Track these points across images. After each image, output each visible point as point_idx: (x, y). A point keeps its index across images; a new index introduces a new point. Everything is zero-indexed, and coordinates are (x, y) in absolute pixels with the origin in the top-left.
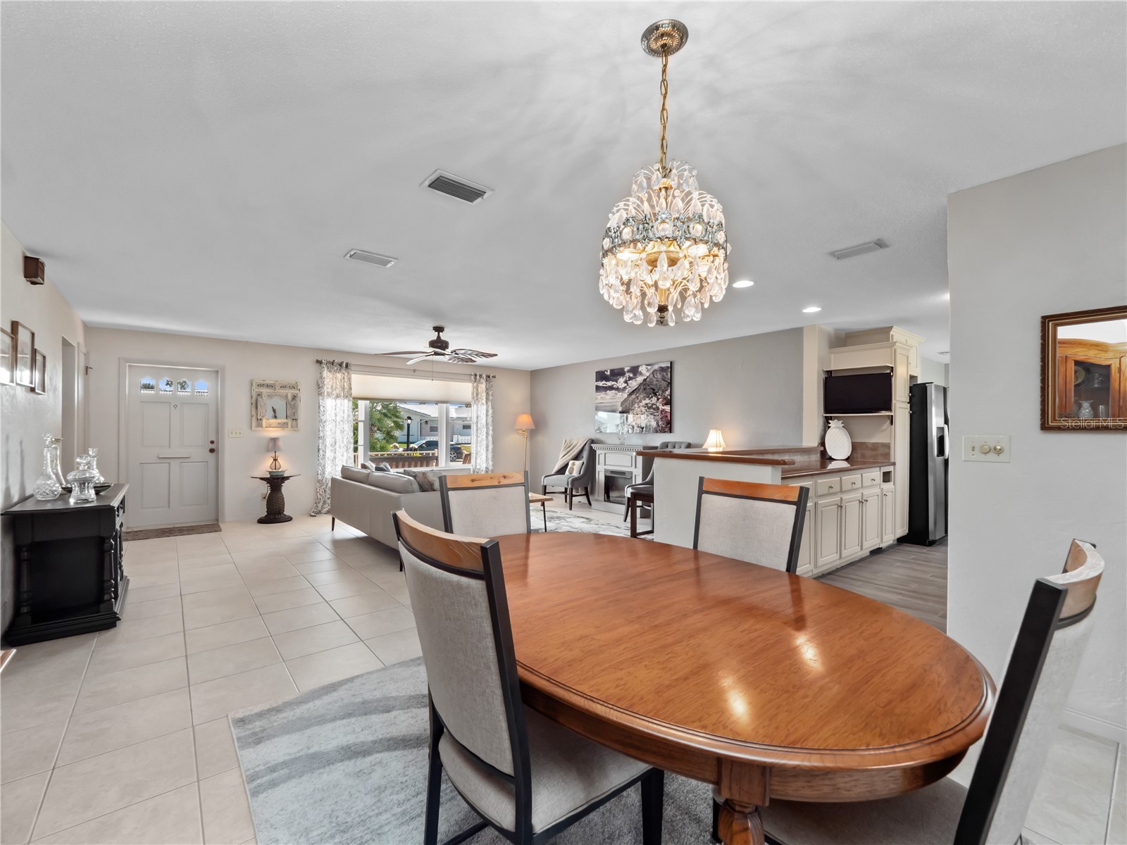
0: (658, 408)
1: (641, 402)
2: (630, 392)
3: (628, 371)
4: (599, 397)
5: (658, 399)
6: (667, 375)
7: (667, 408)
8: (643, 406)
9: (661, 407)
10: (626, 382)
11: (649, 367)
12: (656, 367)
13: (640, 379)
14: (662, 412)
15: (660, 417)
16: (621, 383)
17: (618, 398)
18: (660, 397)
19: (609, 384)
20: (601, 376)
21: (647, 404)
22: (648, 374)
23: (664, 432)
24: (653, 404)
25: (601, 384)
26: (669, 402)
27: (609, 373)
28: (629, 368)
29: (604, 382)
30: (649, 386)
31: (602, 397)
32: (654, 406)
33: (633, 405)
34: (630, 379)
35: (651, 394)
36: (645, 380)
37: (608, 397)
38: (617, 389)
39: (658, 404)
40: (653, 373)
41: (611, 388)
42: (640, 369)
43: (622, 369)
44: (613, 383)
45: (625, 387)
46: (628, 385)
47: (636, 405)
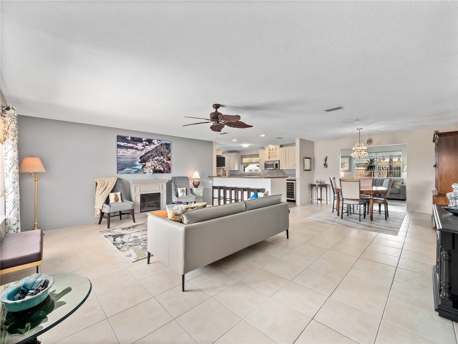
0: (164, 162)
1: (154, 158)
2: (147, 152)
3: (145, 141)
4: (121, 152)
5: (164, 158)
6: (169, 147)
7: (169, 162)
8: (155, 160)
9: (166, 161)
10: (143, 146)
11: (159, 142)
12: (163, 142)
13: (153, 147)
14: (166, 163)
15: (165, 166)
16: (140, 146)
17: (137, 154)
18: (165, 156)
19: (131, 145)
20: (121, 138)
21: (158, 159)
22: (158, 145)
23: (168, 173)
24: (161, 160)
25: (122, 144)
26: (169, 159)
27: (129, 139)
28: (145, 139)
29: (125, 143)
30: (159, 150)
31: (123, 152)
32: (162, 161)
33: (148, 159)
34: (146, 145)
35: (160, 155)
36: (156, 147)
37: (129, 153)
38: (137, 149)
39: (164, 160)
40: (161, 145)
41: (132, 148)
42: (153, 141)
43: (141, 139)
44: (133, 145)
45: (143, 149)
46: (145, 148)
47: (151, 159)
